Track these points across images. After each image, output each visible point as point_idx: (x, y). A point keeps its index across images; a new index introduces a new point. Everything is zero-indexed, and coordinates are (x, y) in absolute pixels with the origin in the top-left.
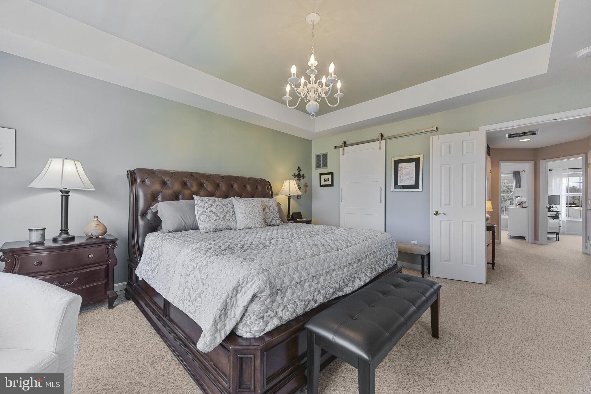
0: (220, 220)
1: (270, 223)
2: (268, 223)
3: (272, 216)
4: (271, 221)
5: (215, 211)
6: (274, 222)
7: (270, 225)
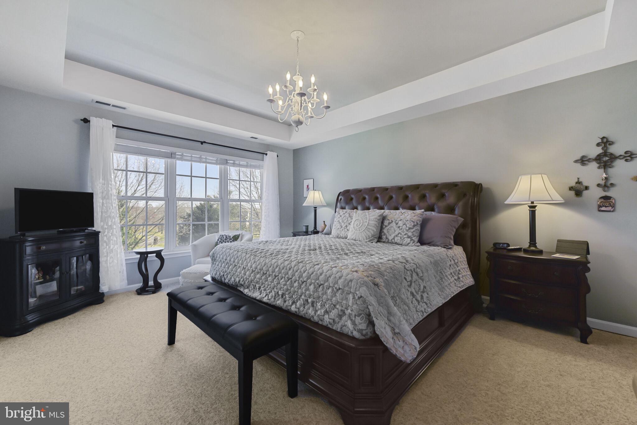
0: (341, 229)
1: (392, 240)
2: (389, 240)
3: (397, 233)
4: (394, 239)
5: (341, 221)
6: (397, 240)
7: (392, 243)
